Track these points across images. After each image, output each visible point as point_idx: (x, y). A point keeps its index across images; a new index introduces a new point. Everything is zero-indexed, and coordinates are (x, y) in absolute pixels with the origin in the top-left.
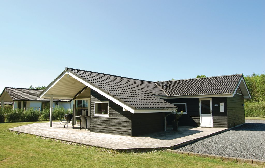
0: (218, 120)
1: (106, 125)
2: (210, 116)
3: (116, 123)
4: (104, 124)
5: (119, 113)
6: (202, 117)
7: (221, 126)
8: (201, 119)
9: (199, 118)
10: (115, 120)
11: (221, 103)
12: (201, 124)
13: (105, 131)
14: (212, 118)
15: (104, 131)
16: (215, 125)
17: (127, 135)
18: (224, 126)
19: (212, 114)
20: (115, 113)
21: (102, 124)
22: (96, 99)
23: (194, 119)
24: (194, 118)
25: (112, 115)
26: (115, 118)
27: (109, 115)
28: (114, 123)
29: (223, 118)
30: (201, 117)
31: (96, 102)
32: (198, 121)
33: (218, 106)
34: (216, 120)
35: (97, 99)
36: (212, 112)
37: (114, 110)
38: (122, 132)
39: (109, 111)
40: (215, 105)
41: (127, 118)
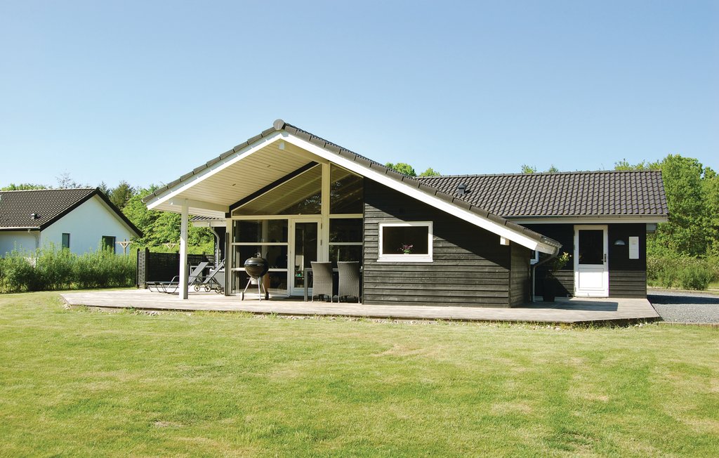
0: (623, 279)
1: (424, 284)
2: (603, 270)
3: (458, 276)
4: (416, 281)
5: (468, 252)
6: (581, 274)
7: (630, 293)
8: (576, 278)
9: (573, 276)
10: (457, 270)
11: (631, 239)
12: (577, 289)
13: (421, 299)
14: (606, 274)
15: (416, 299)
16: (613, 292)
17: (496, 307)
18: (635, 293)
19: (606, 264)
20: (454, 251)
21: (407, 281)
22: (386, 214)
23: (559, 278)
24: (560, 276)
25: (443, 256)
26: (454, 263)
27: (435, 257)
28: (450, 276)
29: (635, 274)
30: (576, 274)
31: (383, 223)
32: (569, 283)
33: (623, 244)
34: (618, 280)
35: (389, 215)
36: (607, 260)
37: (452, 245)
38: (480, 300)
39: (434, 247)
40: (618, 243)
41: (494, 264)
